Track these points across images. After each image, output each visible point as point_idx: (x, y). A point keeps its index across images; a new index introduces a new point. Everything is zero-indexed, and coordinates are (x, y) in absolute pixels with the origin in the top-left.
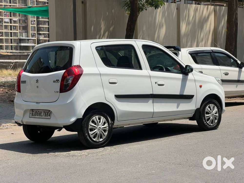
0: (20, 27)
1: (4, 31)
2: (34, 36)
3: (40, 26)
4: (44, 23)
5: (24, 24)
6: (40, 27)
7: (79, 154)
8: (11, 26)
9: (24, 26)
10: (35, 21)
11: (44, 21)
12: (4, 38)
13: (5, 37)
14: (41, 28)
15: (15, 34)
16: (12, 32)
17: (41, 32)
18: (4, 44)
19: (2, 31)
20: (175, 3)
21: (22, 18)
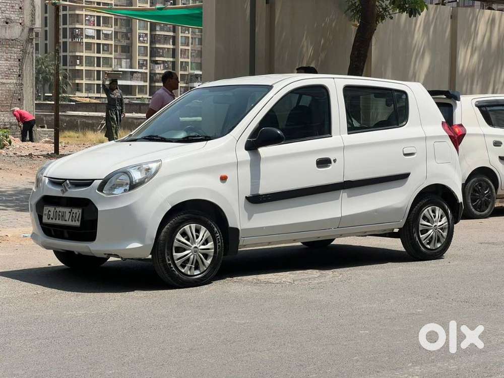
0: (116, 46)
1: (85, 54)
2: (144, 66)
3: (157, 46)
4: (165, 40)
5: (125, 42)
6: (156, 48)
7: (277, 280)
8: (99, 45)
9: (126, 46)
10: (146, 35)
11: (164, 35)
12: (84, 68)
13: (86, 66)
14: (159, 50)
15: (107, 61)
16: (100, 57)
17: (157, 59)
18: (84, 81)
19: (81, 54)
20: (444, 5)
21: (120, 28)
